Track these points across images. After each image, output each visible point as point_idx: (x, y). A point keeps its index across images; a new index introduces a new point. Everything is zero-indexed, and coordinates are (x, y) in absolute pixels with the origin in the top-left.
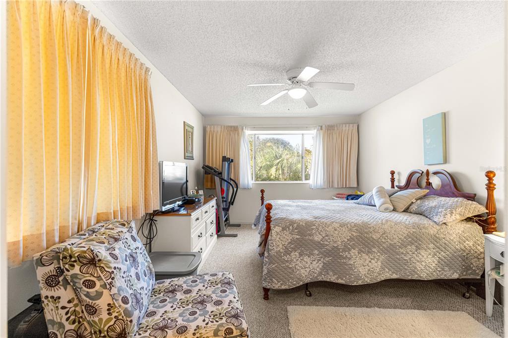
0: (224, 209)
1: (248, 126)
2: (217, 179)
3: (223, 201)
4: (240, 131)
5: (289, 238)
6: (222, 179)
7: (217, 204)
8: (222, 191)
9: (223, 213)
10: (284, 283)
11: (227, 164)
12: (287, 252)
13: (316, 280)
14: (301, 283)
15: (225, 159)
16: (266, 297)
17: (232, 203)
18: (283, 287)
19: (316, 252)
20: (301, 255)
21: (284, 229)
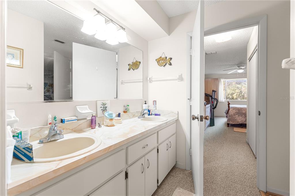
0: (213, 108)
1: (222, 78)
2: (210, 98)
3: (212, 106)
4: (219, 80)
5: (235, 111)
6: (212, 98)
7: (211, 106)
8: (212, 102)
9: (212, 109)
10: (233, 122)
11: (214, 92)
12: (234, 115)
13: (243, 123)
14: (239, 123)
15: (213, 91)
16: (228, 126)
17: (215, 107)
18: (233, 123)
19: (243, 116)
20: (238, 116)
21: (233, 109)
